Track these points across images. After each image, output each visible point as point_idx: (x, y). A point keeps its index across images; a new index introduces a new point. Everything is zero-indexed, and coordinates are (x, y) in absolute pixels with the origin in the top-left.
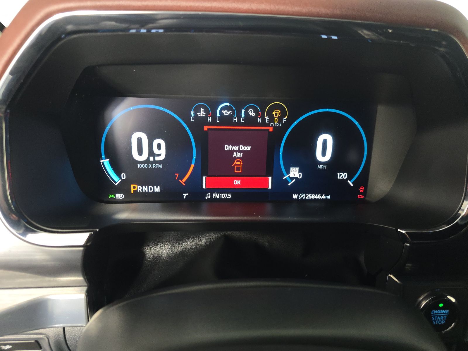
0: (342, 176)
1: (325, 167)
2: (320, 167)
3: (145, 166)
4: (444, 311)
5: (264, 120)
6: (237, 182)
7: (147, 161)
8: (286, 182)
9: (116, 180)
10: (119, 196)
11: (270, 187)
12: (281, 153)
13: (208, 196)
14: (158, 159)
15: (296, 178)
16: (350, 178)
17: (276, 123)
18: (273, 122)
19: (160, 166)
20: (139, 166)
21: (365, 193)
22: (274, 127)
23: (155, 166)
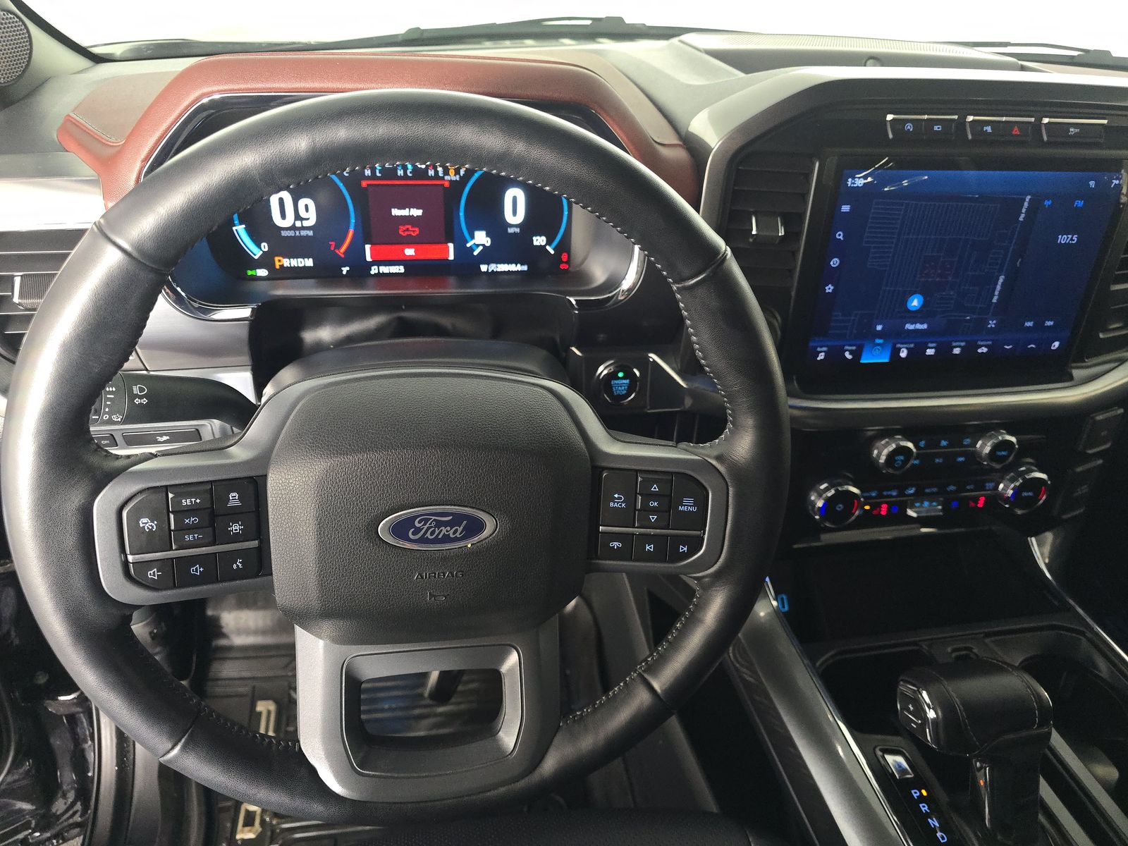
0: (539, 241)
1: (518, 230)
2: (511, 230)
3: (291, 233)
4: (624, 381)
5: (436, 172)
6: (410, 252)
7: (293, 228)
8: (471, 249)
9: (256, 252)
10: (262, 272)
11: (451, 257)
12: (462, 214)
13: (374, 270)
14: (306, 224)
15: (483, 245)
16: (549, 242)
17: (452, 177)
18: (448, 174)
19: (310, 233)
20: (284, 233)
21: (568, 262)
22: (451, 181)
23: (304, 233)
